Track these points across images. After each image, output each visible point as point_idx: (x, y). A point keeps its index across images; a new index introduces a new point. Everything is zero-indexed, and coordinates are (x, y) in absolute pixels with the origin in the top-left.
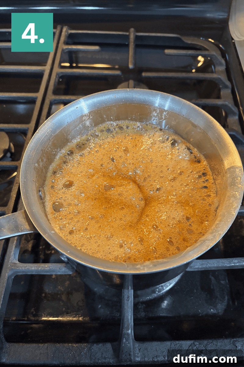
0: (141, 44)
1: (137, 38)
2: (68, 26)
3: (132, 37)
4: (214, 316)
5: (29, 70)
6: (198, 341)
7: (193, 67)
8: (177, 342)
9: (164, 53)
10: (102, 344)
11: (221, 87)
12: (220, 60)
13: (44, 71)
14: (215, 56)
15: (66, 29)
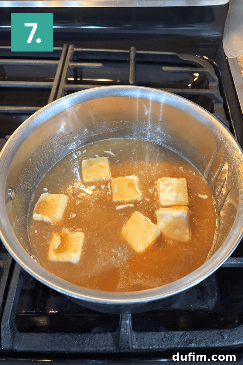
0: (140, 61)
1: (137, 55)
2: (74, 44)
3: (132, 55)
4: (205, 310)
5: (38, 85)
6: (189, 332)
7: (190, 83)
8: (170, 332)
9: (162, 70)
10: (103, 334)
11: (214, 101)
12: (213, 76)
13: (52, 86)
14: (209, 74)
15: (72, 48)
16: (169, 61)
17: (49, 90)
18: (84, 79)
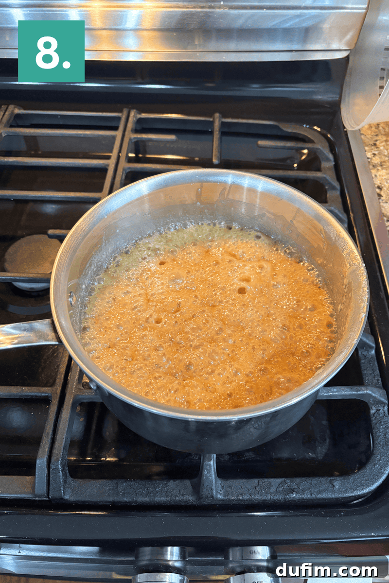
0: (228, 131)
1: (223, 124)
2: (137, 109)
3: (217, 125)
4: (312, 460)
5: (89, 164)
6: (290, 479)
7: (296, 161)
8: (266, 480)
9: (258, 145)
10: (180, 481)
11: (327, 188)
12: (327, 154)
13: (108, 165)
14: (321, 151)
15: (135, 114)
16: (268, 132)
17: (103, 170)
18: (148, 156)
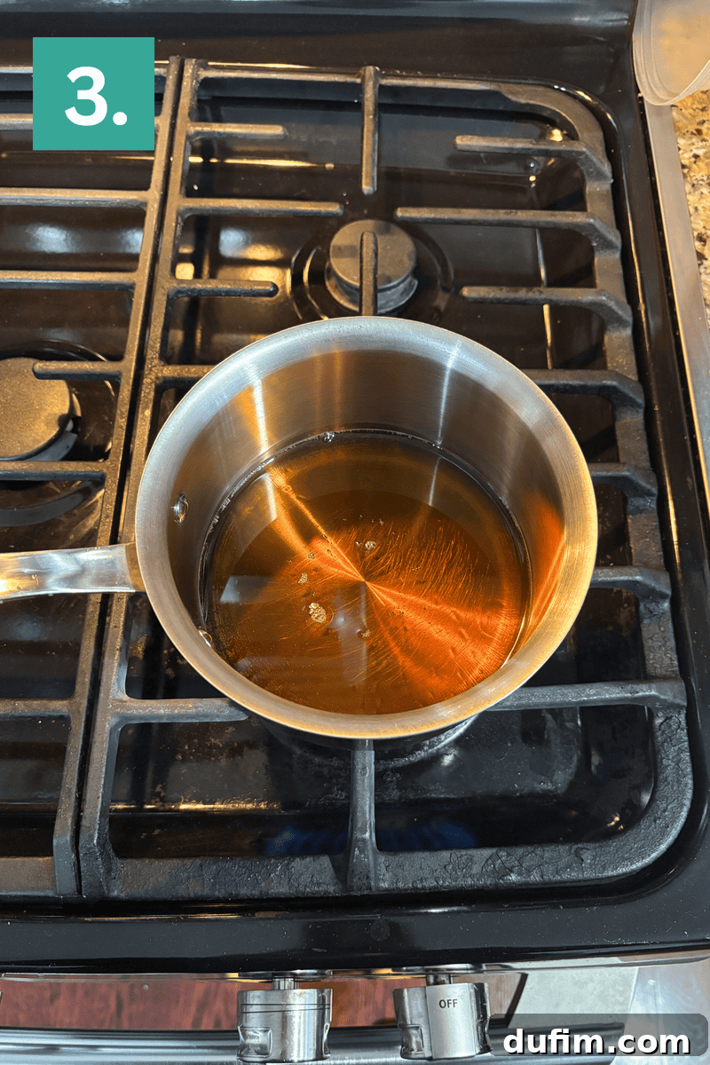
2: (197, 57)
3: (370, 92)
8: (464, 852)
9: (454, 148)
11: (595, 244)
12: (598, 164)
14: (587, 157)
15: (193, 69)
17: (138, 215)
18: (229, 161)
